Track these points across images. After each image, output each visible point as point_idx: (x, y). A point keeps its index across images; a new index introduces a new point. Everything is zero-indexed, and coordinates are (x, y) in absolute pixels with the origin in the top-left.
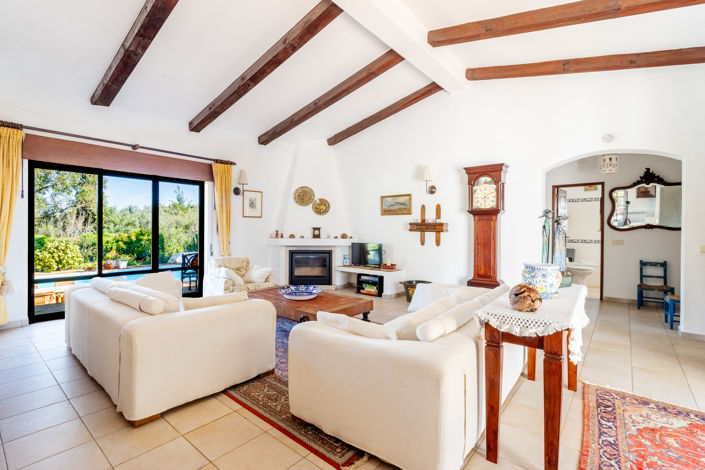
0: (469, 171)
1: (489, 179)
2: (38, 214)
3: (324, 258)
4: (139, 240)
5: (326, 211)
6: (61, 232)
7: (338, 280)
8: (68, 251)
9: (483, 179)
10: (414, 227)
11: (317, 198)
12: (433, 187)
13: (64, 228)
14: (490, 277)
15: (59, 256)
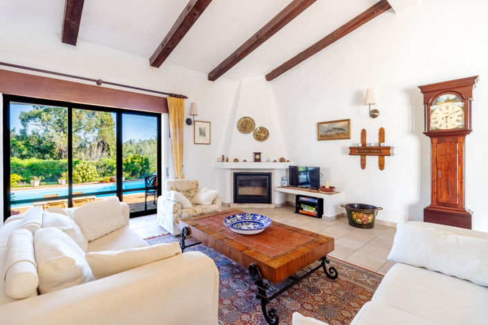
0: (425, 89)
1: (452, 96)
2: (75, 145)
3: (264, 180)
4: (133, 162)
5: (265, 138)
6: (89, 157)
7: (277, 199)
8: (89, 170)
9: (444, 97)
10: (353, 151)
11: (257, 126)
12: (376, 111)
13: (90, 155)
14: (456, 206)
15: (83, 173)
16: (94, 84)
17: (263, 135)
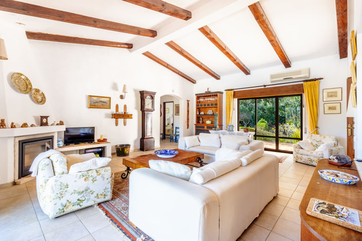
0: (141, 92)
1: (150, 97)
5: (42, 101)
10: (113, 116)
12: (123, 96)
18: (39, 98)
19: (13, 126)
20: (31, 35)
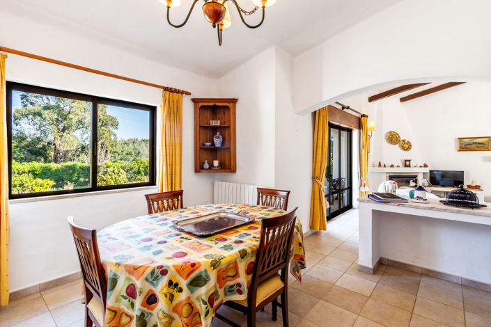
5: (409, 148)
11: (401, 139)
16: (340, 107)
17: (407, 146)
18: (406, 146)
19: (385, 166)
20: (403, 100)
